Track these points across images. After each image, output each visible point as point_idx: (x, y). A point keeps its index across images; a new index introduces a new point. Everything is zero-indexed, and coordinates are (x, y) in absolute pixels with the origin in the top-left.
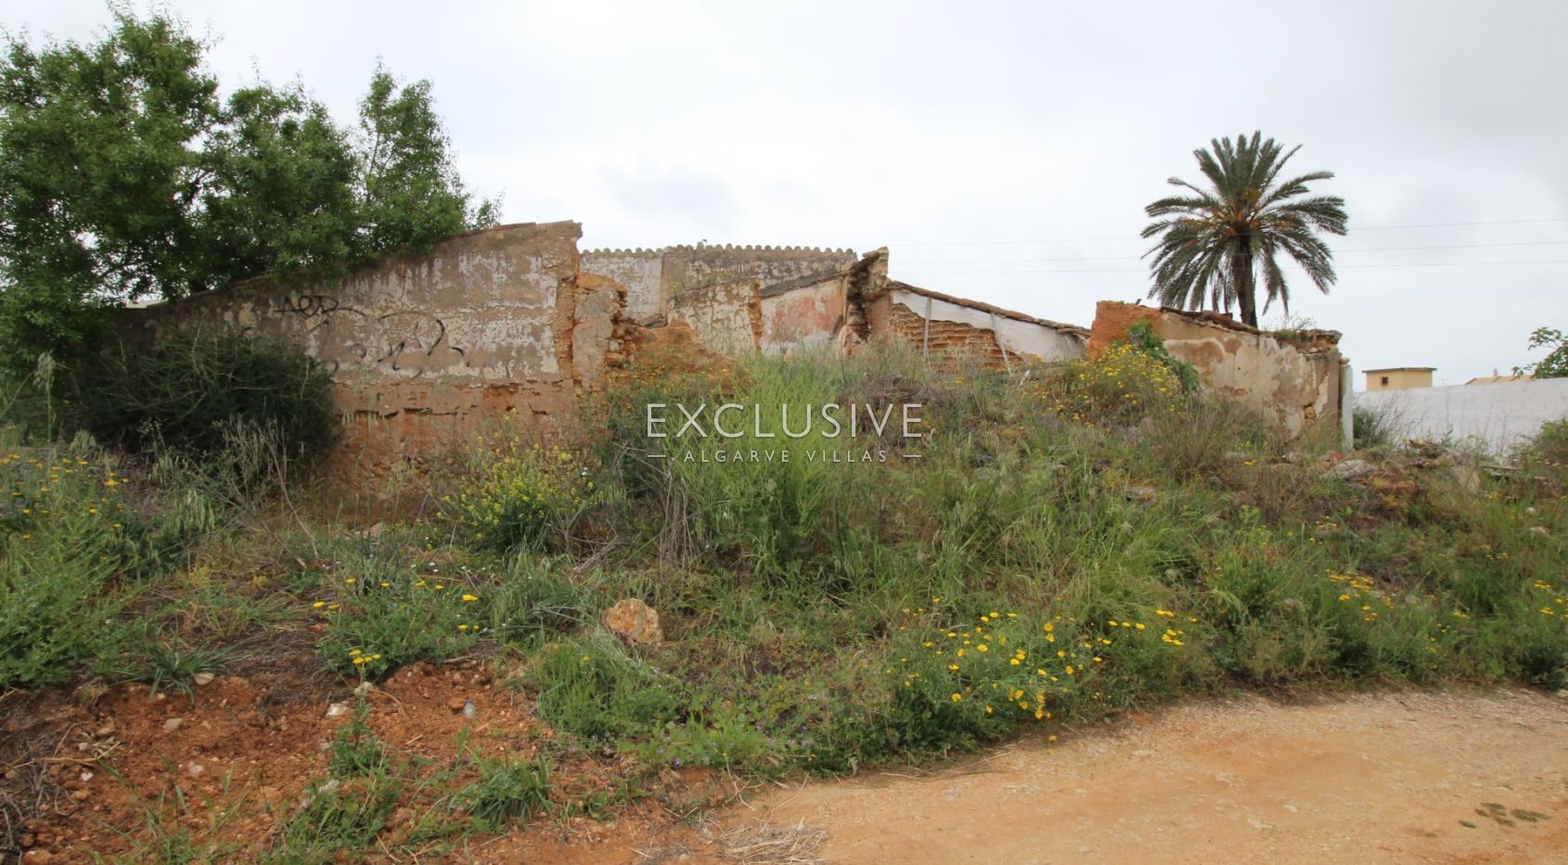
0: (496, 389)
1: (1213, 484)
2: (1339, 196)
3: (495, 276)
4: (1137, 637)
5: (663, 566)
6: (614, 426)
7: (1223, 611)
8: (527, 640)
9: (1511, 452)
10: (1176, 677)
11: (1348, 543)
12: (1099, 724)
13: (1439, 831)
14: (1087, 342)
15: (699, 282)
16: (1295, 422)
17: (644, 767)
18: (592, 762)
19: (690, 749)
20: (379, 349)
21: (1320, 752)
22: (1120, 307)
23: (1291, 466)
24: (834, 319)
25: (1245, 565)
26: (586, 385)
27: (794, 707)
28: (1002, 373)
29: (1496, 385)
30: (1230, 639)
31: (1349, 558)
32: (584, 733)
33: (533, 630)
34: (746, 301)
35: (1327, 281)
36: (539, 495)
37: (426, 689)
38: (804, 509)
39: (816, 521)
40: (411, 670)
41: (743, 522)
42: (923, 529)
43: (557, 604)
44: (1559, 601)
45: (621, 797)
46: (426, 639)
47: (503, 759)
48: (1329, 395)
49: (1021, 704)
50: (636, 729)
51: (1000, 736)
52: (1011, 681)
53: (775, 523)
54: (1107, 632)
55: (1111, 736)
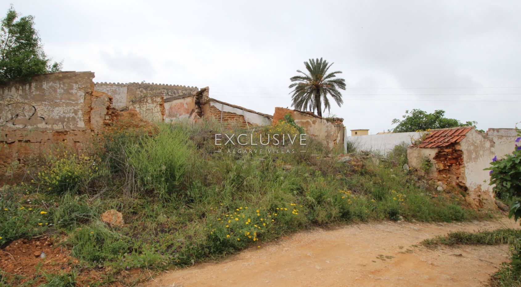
0: (58, 133)
1: (308, 164)
2: (344, 79)
3: (58, 90)
4: (285, 212)
5: (124, 197)
6: (106, 147)
7: (310, 203)
8: (69, 227)
9: (387, 154)
10: (296, 224)
11: (344, 181)
12: (273, 241)
13: (367, 264)
14: (272, 120)
15: (141, 96)
16: (331, 145)
17: (115, 270)
18: (94, 271)
19: (133, 262)
20: (7, 117)
21: (336, 244)
22: (282, 109)
23: (330, 158)
24: (190, 110)
25: (317, 189)
26: (96, 132)
27: (172, 244)
28: (246, 129)
29: (384, 135)
30: (312, 211)
31: (345, 185)
32: (91, 260)
33: (72, 223)
34: (159, 103)
35: (340, 103)
36: (75, 173)
37: (24, 249)
38: (177, 175)
39: (182, 179)
40: (17, 242)
41: (155, 180)
42: (219, 181)
43: (82, 213)
44: (398, 196)
45: (105, 282)
46: (24, 229)
47: (56, 273)
48: (340, 137)
49: (249, 237)
50: (112, 257)
51: (242, 248)
52: (246, 229)
53: (167, 180)
54: (276, 211)
55: (277, 244)
